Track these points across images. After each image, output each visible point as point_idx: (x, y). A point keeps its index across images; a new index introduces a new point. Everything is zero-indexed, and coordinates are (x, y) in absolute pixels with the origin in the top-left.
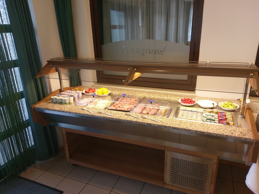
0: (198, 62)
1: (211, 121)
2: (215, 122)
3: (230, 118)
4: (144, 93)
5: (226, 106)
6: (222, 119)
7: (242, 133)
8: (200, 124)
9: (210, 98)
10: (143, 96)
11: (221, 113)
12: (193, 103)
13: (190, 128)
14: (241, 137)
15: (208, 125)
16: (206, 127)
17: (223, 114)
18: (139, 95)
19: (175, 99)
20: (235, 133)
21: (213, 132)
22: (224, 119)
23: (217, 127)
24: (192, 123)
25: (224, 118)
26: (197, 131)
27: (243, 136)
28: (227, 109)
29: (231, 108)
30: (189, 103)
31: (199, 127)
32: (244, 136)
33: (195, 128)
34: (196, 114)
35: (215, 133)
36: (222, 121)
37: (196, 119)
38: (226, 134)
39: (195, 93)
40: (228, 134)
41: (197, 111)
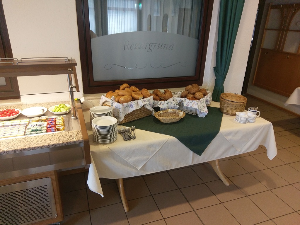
1: (37, 132)
2: (42, 131)
3: (60, 123)
5: (58, 109)
6: (50, 126)
7: (71, 136)
8: (20, 140)
9: (40, 104)
11: (51, 120)
12: (15, 114)
13: (5, 150)
14: (70, 141)
15: (32, 138)
16: (29, 141)
17: (53, 119)
20: (63, 139)
21: (37, 146)
22: (53, 126)
23: (43, 138)
24: (10, 142)
25: (53, 124)
26: (15, 151)
27: (71, 140)
28: (59, 112)
29: (63, 111)
30: (10, 116)
31: (18, 144)
32: (73, 139)
33: (13, 147)
34: (19, 128)
35: (39, 146)
36: (50, 129)
37: (16, 135)
38: (53, 143)
39: (21, 100)
40: (55, 143)
41: (21, 123)
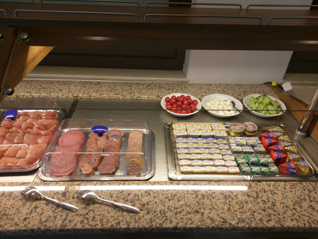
0: (190, 6)
4: (72, 87)
10: (70, 95)
18: (60, 95)
19: (151, 96)
39: (185, 75)
